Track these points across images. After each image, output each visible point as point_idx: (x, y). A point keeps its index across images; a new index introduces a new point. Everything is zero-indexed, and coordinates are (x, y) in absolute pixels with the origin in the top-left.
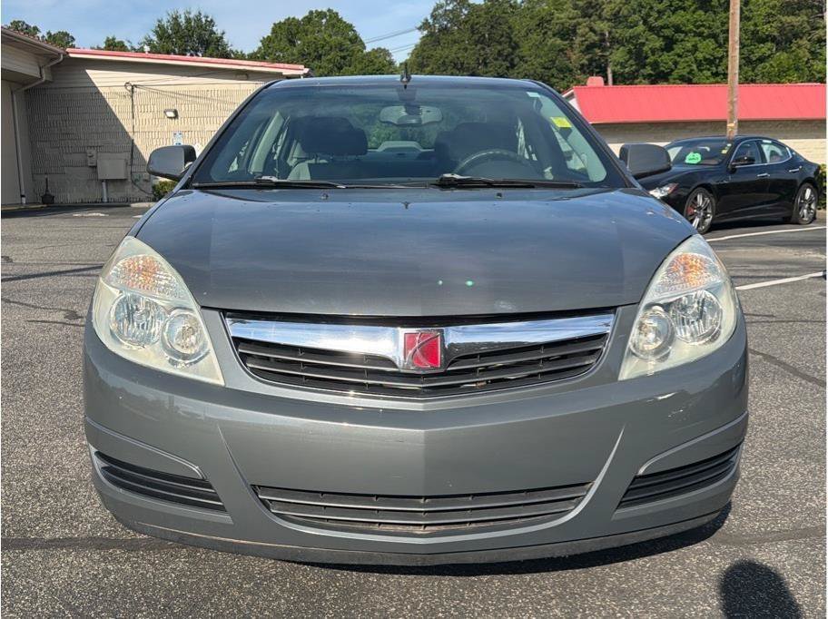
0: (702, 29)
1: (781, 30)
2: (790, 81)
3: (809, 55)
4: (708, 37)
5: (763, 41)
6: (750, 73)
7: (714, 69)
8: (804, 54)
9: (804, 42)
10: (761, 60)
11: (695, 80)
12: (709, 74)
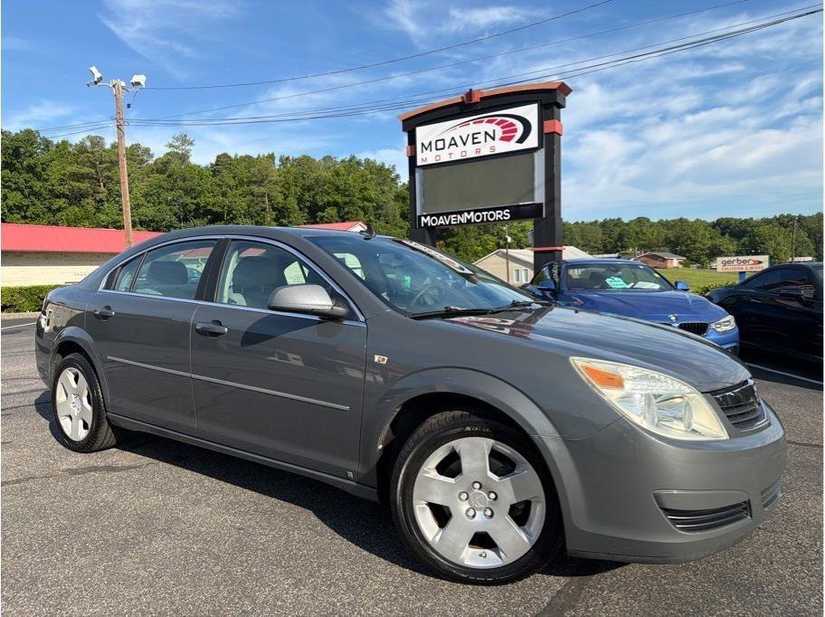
0: (10, 183)
1: (72, 190)
2: (84, 226)
3: (95, 210)
4: (15, 189)
5: (58, 197)
6: (52, 219)
7: (23, 214)
8: (91, 208)
9: (90, 200)
10: (59, 210)
11: (8, 220)
12: (19, 216)
